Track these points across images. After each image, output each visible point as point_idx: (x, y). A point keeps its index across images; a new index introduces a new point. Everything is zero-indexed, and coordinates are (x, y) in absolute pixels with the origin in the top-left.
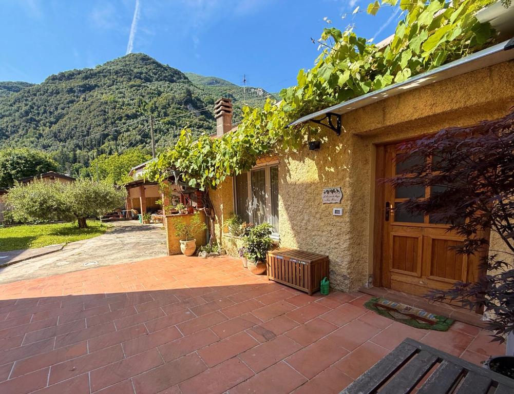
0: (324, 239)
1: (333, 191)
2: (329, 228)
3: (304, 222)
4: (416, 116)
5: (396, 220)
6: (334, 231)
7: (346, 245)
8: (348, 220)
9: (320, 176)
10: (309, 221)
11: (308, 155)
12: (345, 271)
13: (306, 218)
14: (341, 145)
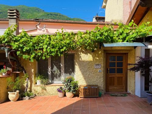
0: (95, 80)
1: (98, 65)
2: (97, 76)
3: (87, 75)
4: (118, 49)
5: (110, 73)
6: (99, 77)
7: (102, 81)
8: (103, 73)
9: (93, 60)
10: (89, 74)
11: (89, 53)
12: (102, 88)
13: (88, 73)
14: (100, 52)
